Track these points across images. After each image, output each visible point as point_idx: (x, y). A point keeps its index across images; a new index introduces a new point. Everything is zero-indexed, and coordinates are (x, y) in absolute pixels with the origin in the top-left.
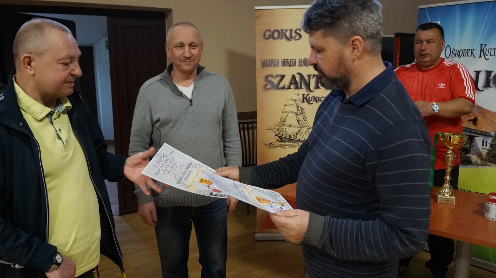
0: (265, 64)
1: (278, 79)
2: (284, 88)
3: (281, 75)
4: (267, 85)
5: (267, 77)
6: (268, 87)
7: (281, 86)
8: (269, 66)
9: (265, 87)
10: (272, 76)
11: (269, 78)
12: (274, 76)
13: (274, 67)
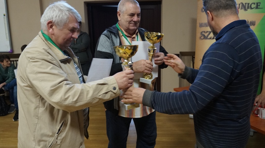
0: (201, 25)
1: (208, 33)
2: (210, 38)
3: (209, 32)
4: (202, 37)
5: (202, 32)
6: (202, 38)
7: (209, 37)
8: (204, 26)
9: (200, 38)
10: (205, 32)
11: (203, 33)
12: (206, 32)
13: (206, 27)
